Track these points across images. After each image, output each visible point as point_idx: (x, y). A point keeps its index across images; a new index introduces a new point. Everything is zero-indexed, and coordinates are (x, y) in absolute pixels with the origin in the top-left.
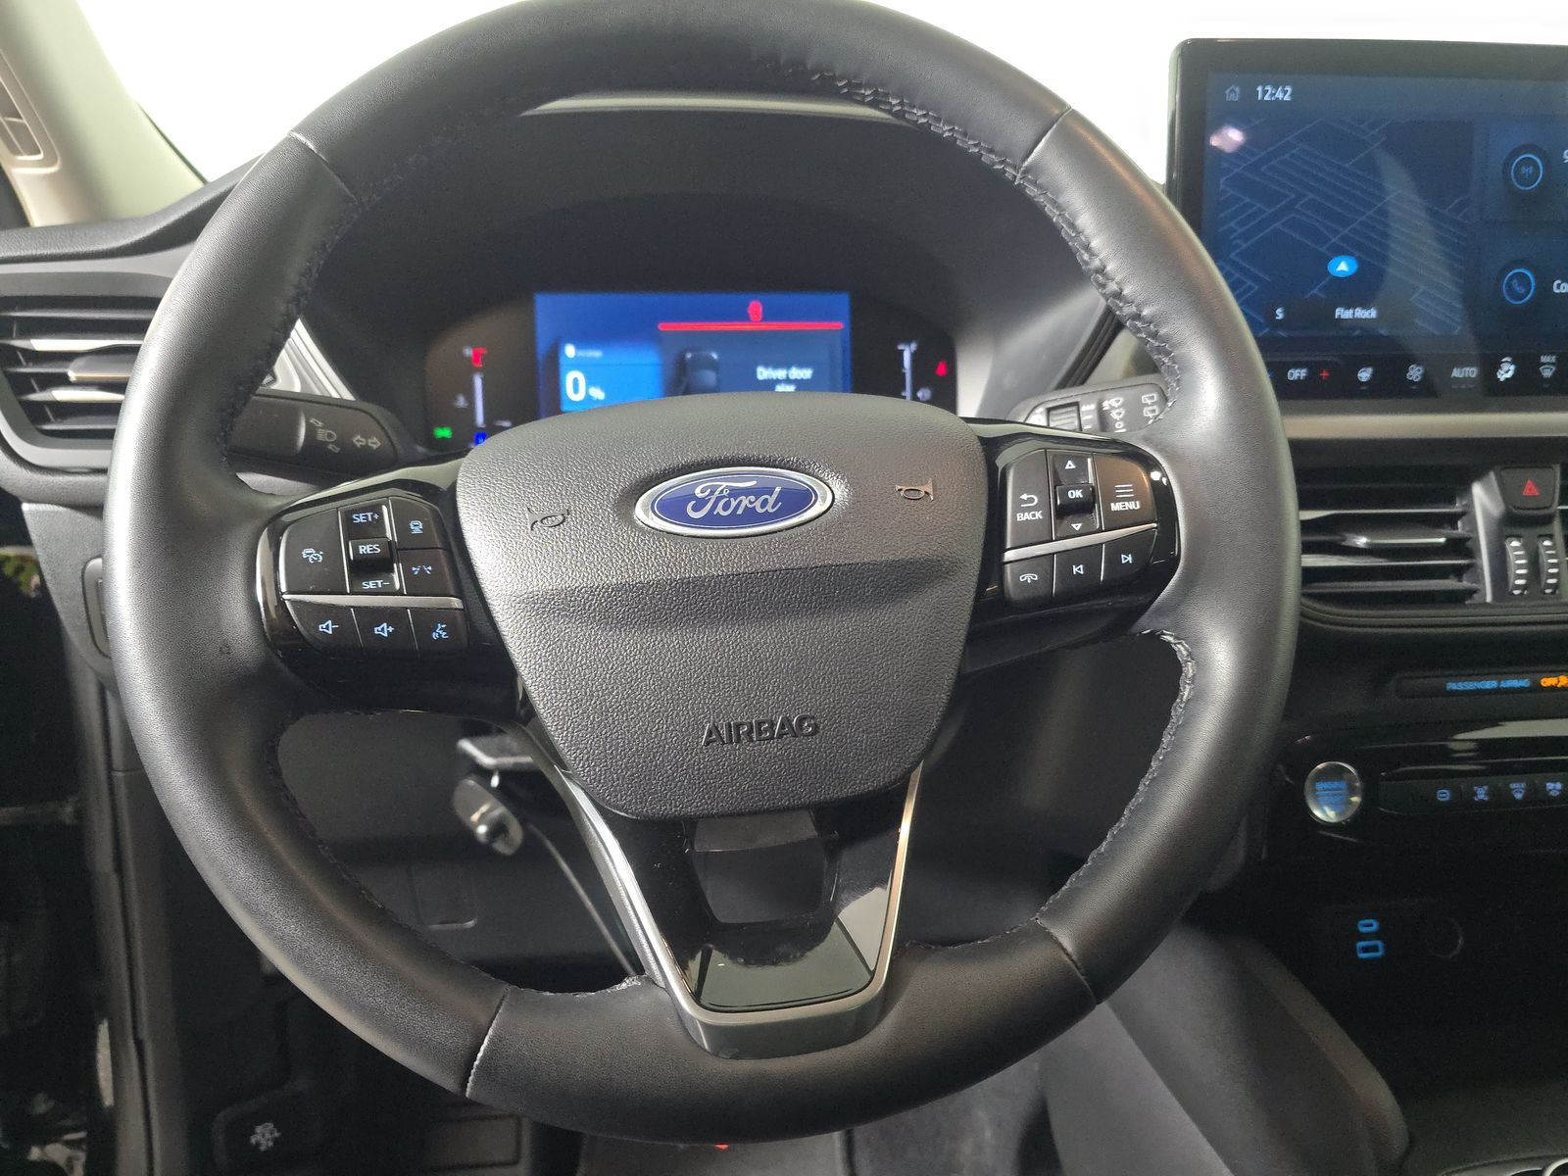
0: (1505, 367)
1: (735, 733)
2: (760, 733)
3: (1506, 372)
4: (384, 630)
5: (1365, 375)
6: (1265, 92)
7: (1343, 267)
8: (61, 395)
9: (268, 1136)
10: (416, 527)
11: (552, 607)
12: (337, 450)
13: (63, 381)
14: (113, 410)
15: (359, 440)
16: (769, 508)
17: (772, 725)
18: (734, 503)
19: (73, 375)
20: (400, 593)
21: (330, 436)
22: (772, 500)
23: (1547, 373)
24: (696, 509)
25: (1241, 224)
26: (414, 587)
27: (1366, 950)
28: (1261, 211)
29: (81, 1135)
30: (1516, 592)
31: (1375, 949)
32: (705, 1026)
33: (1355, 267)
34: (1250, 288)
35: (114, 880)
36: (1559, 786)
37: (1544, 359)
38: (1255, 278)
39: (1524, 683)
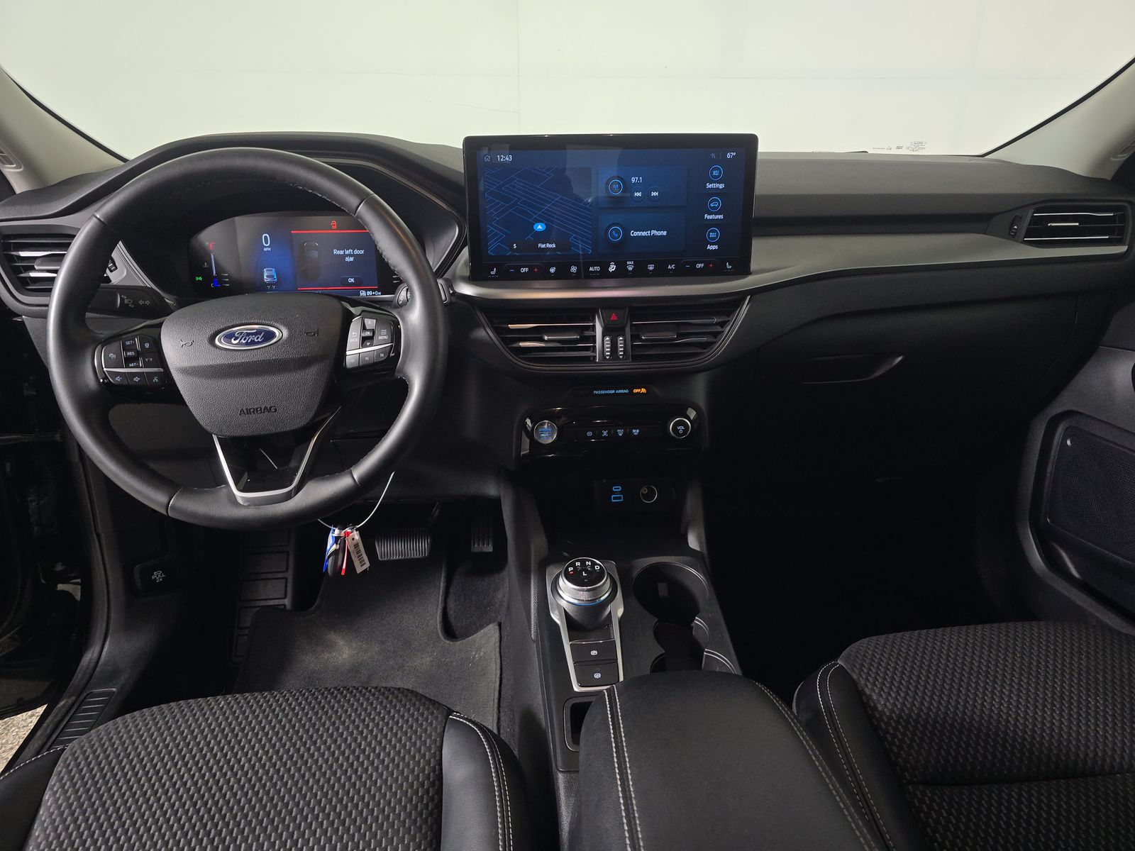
0: (612, 266)
1: (249, 411)
2: (257, 411)
3: (612, 268)
4: (137, 379)
5: (553, 270)
6: (501, 158)
7: (540, 227)
8: (33, 274)
9: (159, 576)
10: (147, 345)
11: (189, 372)
12: (133, 306)
13: (32, 269)
14: (52, 280)
15: (141, 302)
16: (259, 340)
17: (261, 409)
18: (247, 338)
19: (36, 267)
20: (142, 367)
21: (130, 301)
22: (260, 337)
23: (630, 268)
24: (235, 340)
25: (496, 211)
26: (146, 365)
27: (615, 498)
28: (503, 206)
29: (79, 580)
30: (608, 357)
31: (620, 498)
32: (241, 497)
33: (545, 227)
34: (502, 236)
35: (80, 464)
36: (638, 431)
37: (628, 263)
38: (502, 231)
39: (626, 391)
